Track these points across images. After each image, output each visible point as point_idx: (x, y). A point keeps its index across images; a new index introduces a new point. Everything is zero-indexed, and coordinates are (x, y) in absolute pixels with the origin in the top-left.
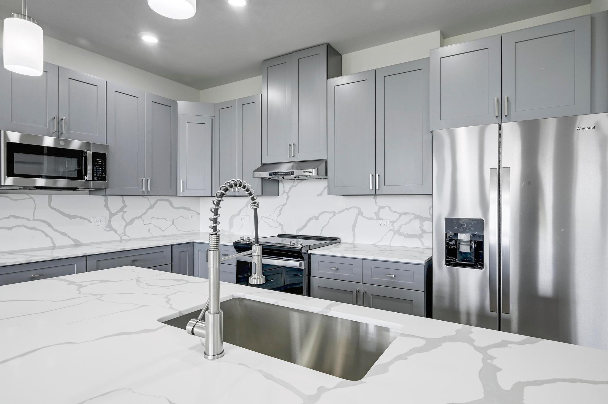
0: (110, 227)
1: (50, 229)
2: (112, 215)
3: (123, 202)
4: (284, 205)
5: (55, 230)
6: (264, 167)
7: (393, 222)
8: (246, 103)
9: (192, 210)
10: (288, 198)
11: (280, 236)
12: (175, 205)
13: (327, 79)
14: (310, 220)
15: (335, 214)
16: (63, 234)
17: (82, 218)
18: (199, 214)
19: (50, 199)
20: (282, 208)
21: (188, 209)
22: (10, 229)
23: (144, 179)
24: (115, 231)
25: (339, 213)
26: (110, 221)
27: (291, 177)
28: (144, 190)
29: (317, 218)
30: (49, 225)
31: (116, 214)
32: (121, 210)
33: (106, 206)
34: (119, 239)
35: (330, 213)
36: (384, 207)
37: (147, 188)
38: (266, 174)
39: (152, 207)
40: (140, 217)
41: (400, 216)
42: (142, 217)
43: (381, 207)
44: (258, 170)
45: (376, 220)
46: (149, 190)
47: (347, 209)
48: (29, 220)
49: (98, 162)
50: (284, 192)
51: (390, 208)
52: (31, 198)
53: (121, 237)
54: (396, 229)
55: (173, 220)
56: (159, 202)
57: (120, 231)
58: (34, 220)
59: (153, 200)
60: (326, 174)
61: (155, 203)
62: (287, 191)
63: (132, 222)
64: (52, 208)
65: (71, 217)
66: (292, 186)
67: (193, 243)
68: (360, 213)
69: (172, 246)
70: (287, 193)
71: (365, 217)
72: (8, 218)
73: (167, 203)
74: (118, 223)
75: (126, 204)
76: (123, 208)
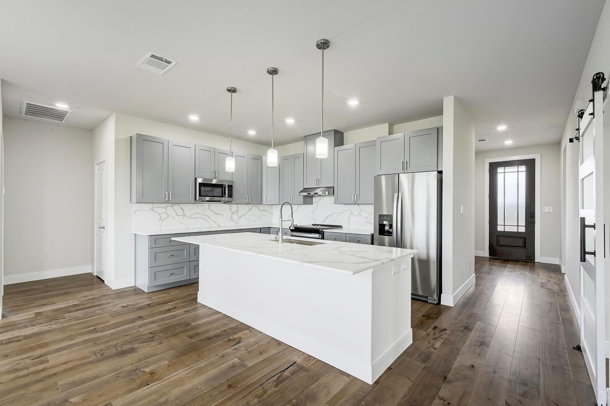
0: (232, 219)
1: (209, 219)
2: (233, 214)
3: (238, 207)
4: (316, 209)
5: (211, 220)
6: (305, 190)
7: (366, 218)
8: (296, 157)
9: (268, 212)
10: (317, 205)
11: (313, 225)
12: (261, 209)
13: (334, 147)
14: (328, 216)
15: (340, 213)
16: (214, 221)
17: (221, 215)
18: (272, 214)
19: (209, 206)
20: (314, 211)
21: (267, 211)
22: (196, 218)
23: (248, 196)
24: (234, 221)
25: (342, 213)
26: (232, 216)
27: (317, 195)
28: (248, 201)
29: (331, 216)
30: (209, 217)
31: (234, 213)
32: (237, 211)
33: (230, 209)
34: (236, 225)
35: (338, 213)
36: (362, 210)
37: (249, 200)
38: (305, 194)
39: (250, 210)
40: (245, 215)
41: (370, 215)
42: (246, 215)
43: (361, 210)
44: (301, 192)
45: (359, 216)
46: (250, 201)
47: (346, 211)
48: (202, 215)
49: (229, 189)
50: (316, 202)
51: (365, 211)
52: (203, 205)
53: (236, 224)
54: (368, 221)
55: (260, 217)
56: (253, 208)
57: (236, 221)
58: (204, 215)
59: (250, 206)
60: (334, 194)
61: (251, 208)
62: (317, 202)
63: (241, 217)
64: (210, 210)
65: (217, 214)
66: (320, 199)
67: (270, 227)
68: (352, 213)
69: (260, 228)
70: (317, 203)
71: (354, 215)
72: (195, 214)
73: (257, 208)
74: (235, 217)
75: (239, 208)
76: (237, 210)
